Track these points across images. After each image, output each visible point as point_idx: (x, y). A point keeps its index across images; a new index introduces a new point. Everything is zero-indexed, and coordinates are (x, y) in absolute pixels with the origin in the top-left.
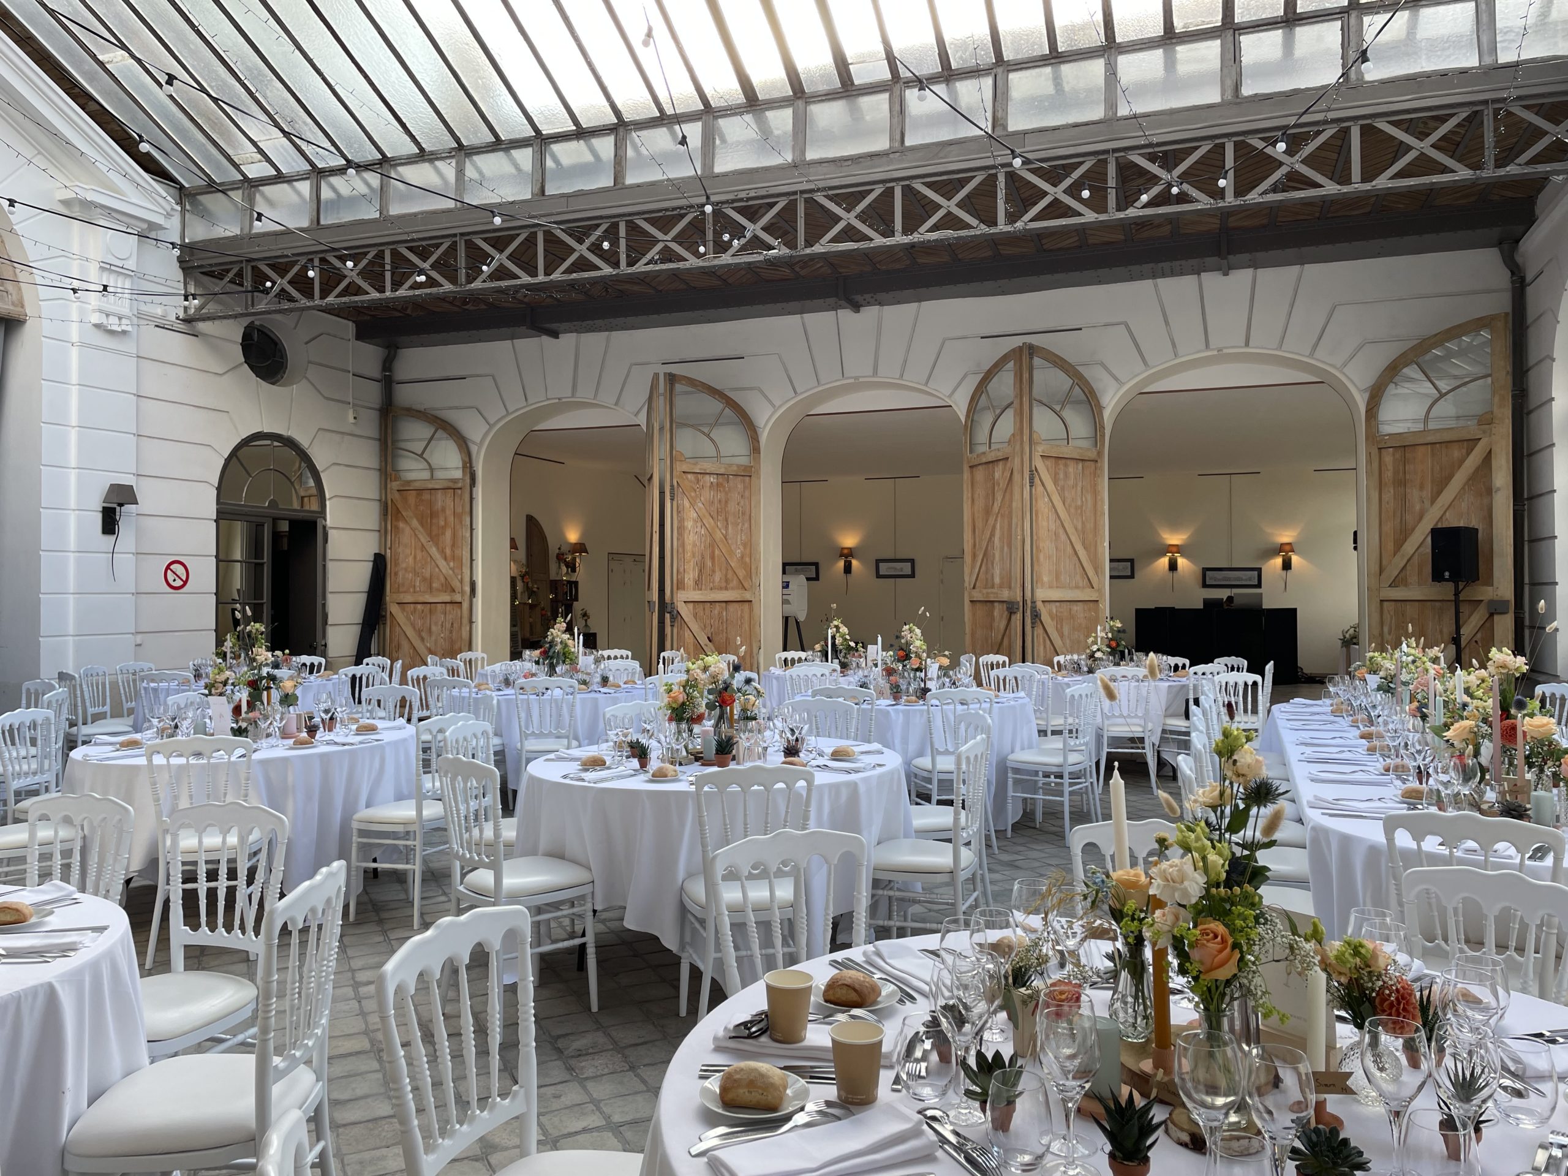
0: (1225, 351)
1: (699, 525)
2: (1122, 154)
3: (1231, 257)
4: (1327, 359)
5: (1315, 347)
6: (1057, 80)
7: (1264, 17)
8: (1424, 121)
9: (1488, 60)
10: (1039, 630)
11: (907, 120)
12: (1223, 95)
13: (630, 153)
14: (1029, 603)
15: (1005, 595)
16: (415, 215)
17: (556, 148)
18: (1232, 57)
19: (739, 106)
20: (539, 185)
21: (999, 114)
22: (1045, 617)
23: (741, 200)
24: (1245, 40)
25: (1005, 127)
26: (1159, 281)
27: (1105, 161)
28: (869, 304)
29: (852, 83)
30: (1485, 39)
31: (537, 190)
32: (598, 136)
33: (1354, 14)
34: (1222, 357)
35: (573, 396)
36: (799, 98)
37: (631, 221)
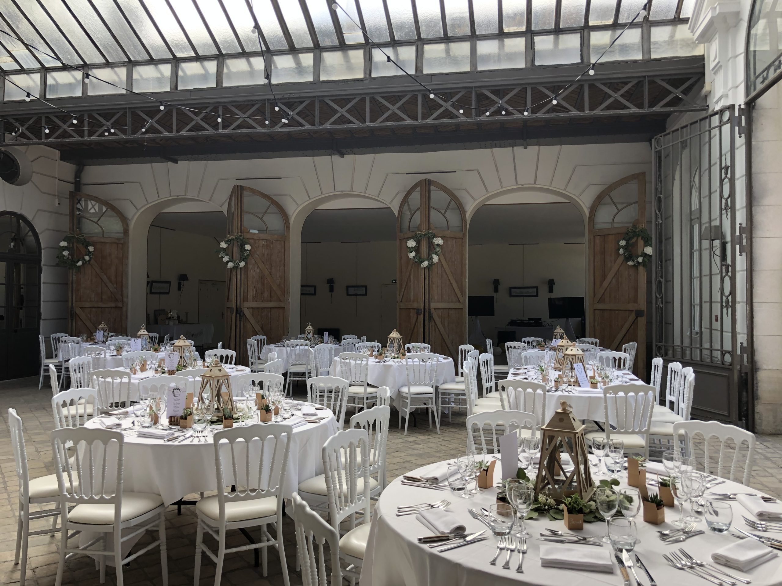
0: (525, 186)
1: (256, 267)
2: (478, 89)
3: (528, 140)
4: (572, 192)
5: (566, 186)
6: (448, 51)
7: (545, 28)
8: (617, 84)
9: (647, 57)
10: (433, 324)
11: (373, 64)
12: (526, 64)
13: (225, 70)
14: (427, 310)
15: (415, 305)
16: (103, 96)
17: (184, 65)
18: (530, 46)
19: (285, 50)
20: (174, 84)
21: (419, 65)
22: (435, 316)
23: (286, 98)
24: (537, 39)
25: (422, 71)
26: (494, 150)
27: (471, 92)
28: (349, 153)
29: (345, 43)
30: (645, 47)
31: (173, 87)
32: (208, 60)
33: (586, 31)
34: (523, 189)
35: (185, 195)
36: (317, 49)
37: (225, 106)
